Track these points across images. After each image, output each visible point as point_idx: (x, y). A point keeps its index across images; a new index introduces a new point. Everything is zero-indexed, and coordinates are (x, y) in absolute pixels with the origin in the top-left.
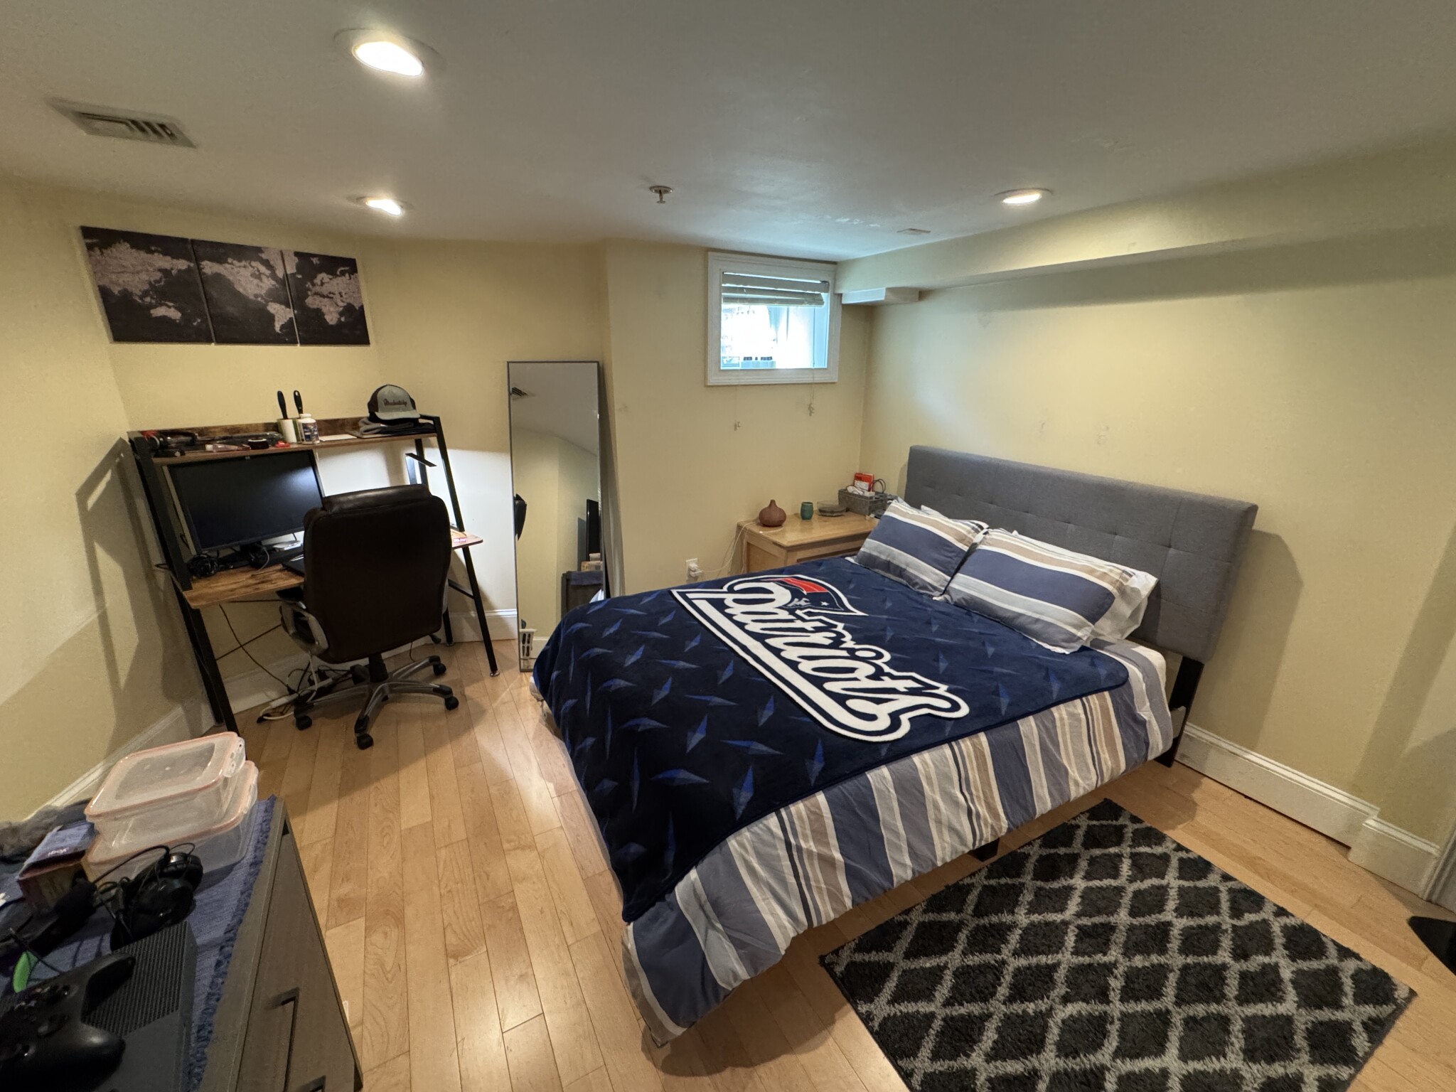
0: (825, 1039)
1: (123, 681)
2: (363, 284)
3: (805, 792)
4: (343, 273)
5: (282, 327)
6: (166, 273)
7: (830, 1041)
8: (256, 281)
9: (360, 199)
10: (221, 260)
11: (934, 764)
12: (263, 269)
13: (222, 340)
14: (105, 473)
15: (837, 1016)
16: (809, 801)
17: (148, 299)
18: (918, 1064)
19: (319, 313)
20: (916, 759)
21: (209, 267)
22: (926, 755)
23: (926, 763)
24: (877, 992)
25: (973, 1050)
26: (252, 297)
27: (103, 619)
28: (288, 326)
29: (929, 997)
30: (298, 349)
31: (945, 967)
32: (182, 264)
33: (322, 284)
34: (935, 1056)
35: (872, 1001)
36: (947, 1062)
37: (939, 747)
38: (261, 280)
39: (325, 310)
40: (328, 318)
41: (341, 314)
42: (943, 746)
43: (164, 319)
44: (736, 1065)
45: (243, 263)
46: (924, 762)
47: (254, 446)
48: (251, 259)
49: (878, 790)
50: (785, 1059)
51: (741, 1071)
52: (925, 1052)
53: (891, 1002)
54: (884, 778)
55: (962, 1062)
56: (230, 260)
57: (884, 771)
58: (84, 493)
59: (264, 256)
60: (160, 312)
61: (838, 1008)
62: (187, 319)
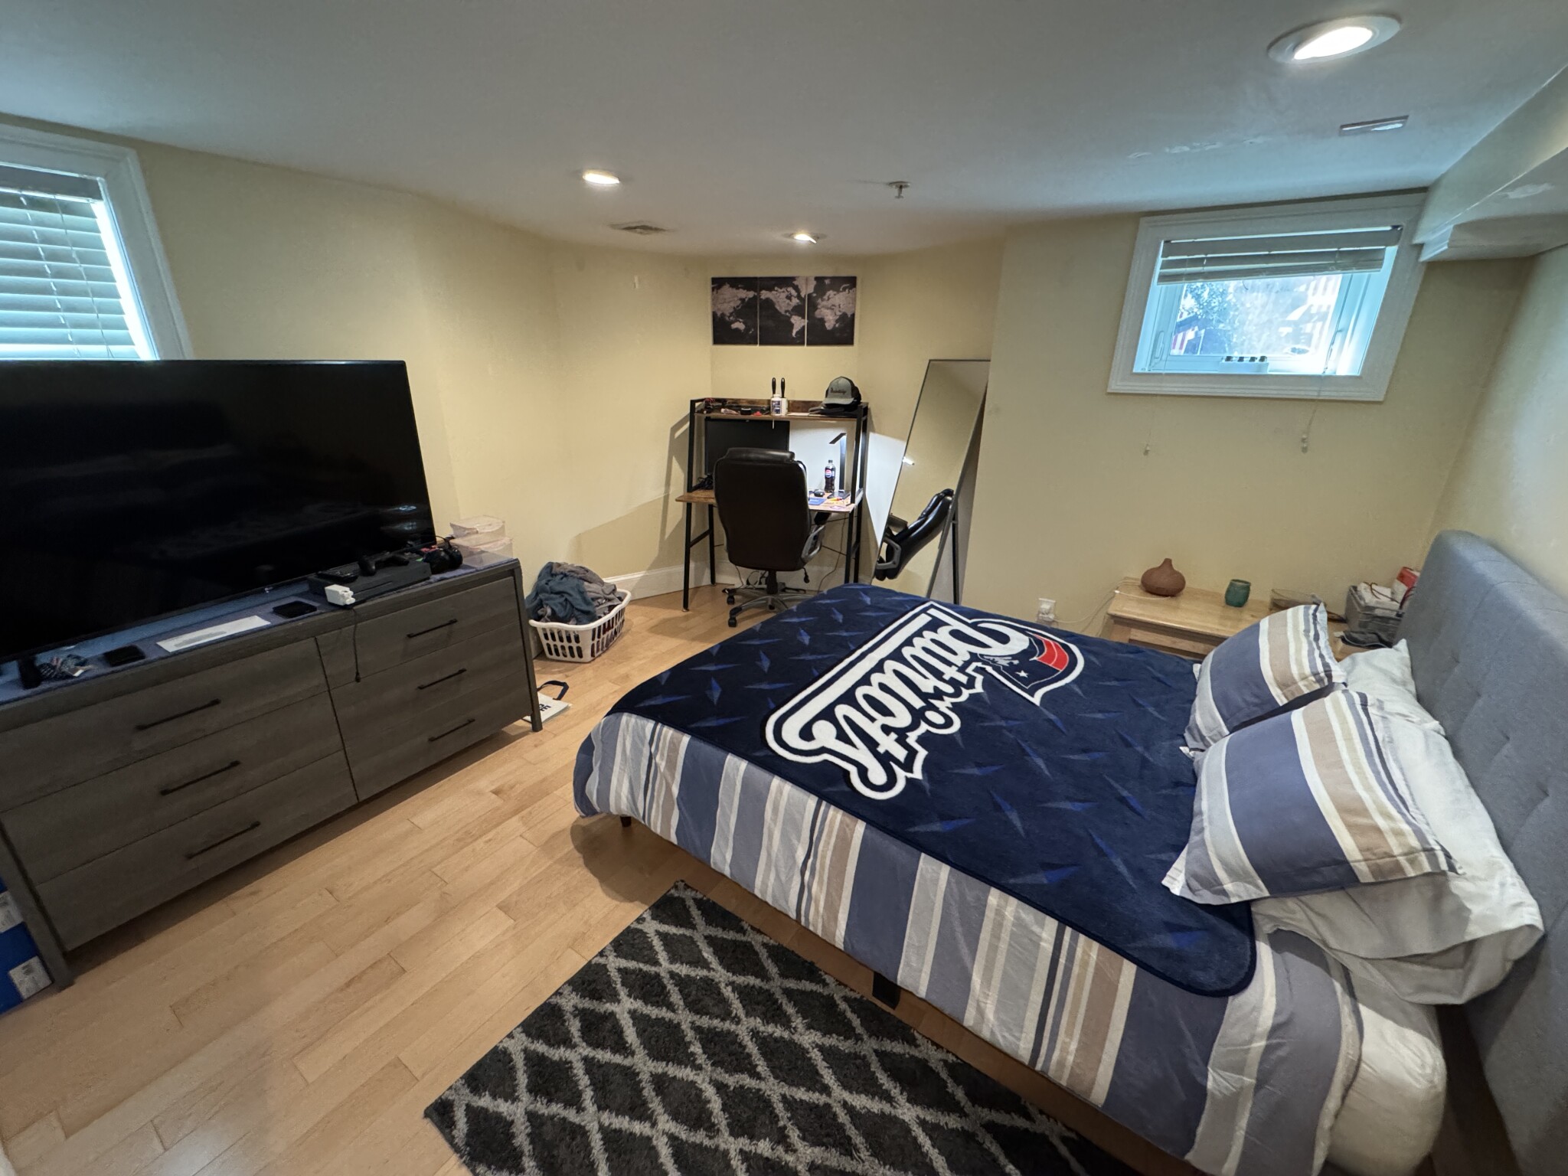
0: (616, 899)
1: (666, 536)
2: (859, 295)
3: (681, 727)
4: (844, 289)
5: (797, 333)
6: (743, 300)
7: (615, 903)
8: (788, 301)
9: (791, 236)
10: (770, 289)
11: (788, 799)
12: (794, 292)
13: (765, 342)
14: (686, 423)
15: (637, 903)
16: (678, 734)
17: (731, 318)
18: (611, 958)
19: (822, 321)
20: (776, 781)
21: (765, 294)
22: (788, 787)
23: (781, 793)
24: (662, 921)
25: (635, 999)
26: (783, 313)
27: (666, 498)
28: (801, 332)
29: (672, 961)
30: (805, 348)
31: (709, 969)
32: (751, 294)
33: (829, 299)
34: (622, 971)
35: (653, 919)
36: (620, 980)
37: (808, 793)
38: (790, 300)
39: (826, 318)
40: (827, 325)
41: (837, 321)
42: (812, 796)
43: (737, 330)
44: (584, 857)
45: (783, 289)
46: (780, 791)
47: (743, 413)
48: (788, 286)
49: (728, 776)
50: (595, 881)
51: (581, 861)
52: (624, 963)
53: (658, 932)
54: (738, 770)
55: (623, 993)
56: (776, 288)
57: (743, 765)
58: (674, 429)
59: (795, 283)
60: (735, 326)
61: (644, 902)
62: (747, 329)
